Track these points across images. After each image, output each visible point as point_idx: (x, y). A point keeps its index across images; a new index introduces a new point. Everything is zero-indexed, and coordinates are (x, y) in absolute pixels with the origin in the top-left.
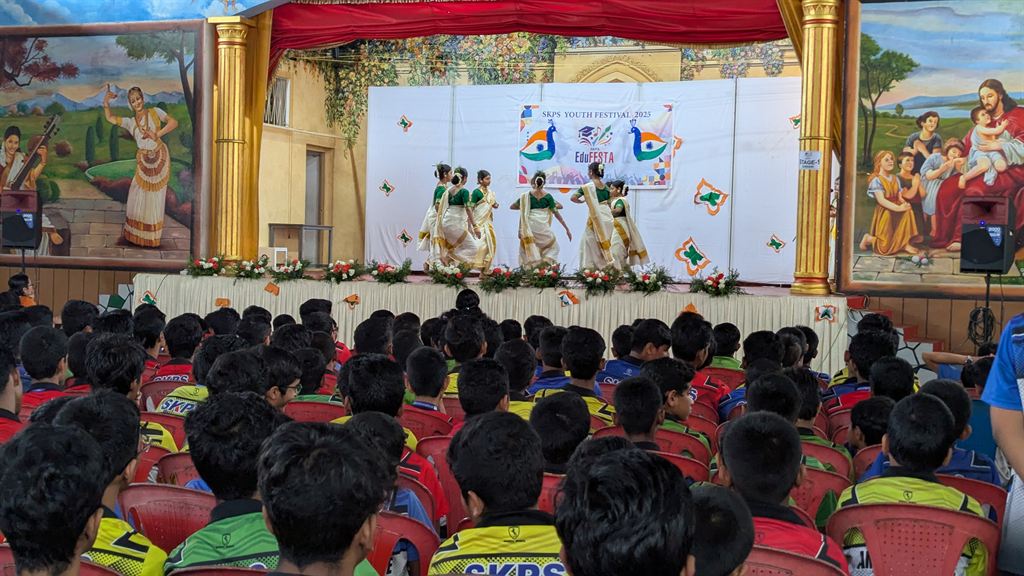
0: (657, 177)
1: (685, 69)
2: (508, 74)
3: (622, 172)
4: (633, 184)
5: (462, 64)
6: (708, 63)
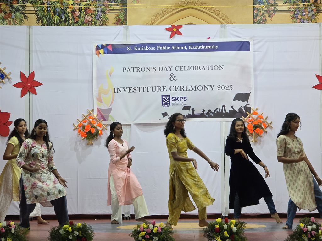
1: (257, 15)
2: (79, 17)
5: (30, 7)
6: (279, 9)
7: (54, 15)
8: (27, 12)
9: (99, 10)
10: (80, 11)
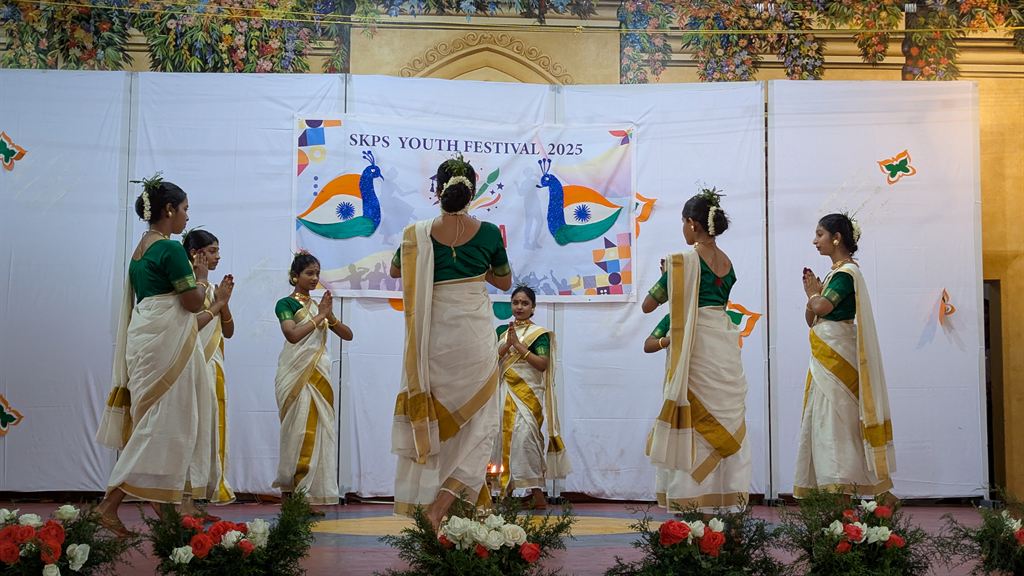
0: (603, 278)
1: (628, 68)
2: (245, 61)
3: (525, 266)
4: (550, 292)
5: (136, 36)
6: (674, 57)
7: (191, 56)
8: (130, 47)
9: (290, 46)
10: (246, 49)
